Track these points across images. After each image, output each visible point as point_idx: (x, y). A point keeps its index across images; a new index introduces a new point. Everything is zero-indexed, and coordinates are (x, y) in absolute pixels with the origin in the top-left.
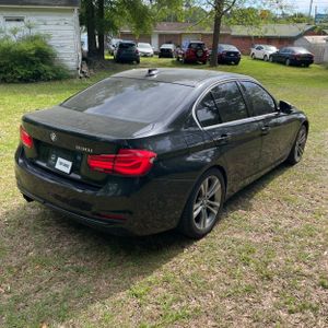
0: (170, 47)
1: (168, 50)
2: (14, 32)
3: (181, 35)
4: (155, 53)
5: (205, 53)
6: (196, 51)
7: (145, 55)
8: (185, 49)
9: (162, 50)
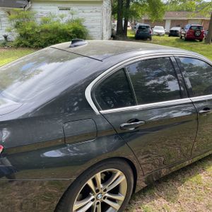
0: (178, 29)
1: (176, 31)
2: (62, 17)
3: (188, 20)
4: (166, 33)
5: (202, 33)
6: (195, 31)
7: (159, 35)
8: (187, 30)
9: (172, 31)
